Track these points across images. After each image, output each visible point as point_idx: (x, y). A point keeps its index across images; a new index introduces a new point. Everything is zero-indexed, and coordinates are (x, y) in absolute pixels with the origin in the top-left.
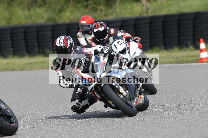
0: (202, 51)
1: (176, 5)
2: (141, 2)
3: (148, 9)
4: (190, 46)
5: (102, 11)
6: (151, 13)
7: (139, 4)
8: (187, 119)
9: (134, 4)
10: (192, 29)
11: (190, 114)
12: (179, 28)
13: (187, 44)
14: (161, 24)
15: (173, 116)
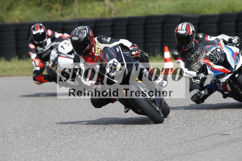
0: (166, 60)
1: (144, 6)
3: (111, 11)
4: (158, 54)
5: (57, 10)
6: (115, 14)
7: (102, 3)
9: (96, 4)
10: (160, 35)
12: (145, 33)
13: (154, 52)
14: (125, 27)
15: (112, 138)
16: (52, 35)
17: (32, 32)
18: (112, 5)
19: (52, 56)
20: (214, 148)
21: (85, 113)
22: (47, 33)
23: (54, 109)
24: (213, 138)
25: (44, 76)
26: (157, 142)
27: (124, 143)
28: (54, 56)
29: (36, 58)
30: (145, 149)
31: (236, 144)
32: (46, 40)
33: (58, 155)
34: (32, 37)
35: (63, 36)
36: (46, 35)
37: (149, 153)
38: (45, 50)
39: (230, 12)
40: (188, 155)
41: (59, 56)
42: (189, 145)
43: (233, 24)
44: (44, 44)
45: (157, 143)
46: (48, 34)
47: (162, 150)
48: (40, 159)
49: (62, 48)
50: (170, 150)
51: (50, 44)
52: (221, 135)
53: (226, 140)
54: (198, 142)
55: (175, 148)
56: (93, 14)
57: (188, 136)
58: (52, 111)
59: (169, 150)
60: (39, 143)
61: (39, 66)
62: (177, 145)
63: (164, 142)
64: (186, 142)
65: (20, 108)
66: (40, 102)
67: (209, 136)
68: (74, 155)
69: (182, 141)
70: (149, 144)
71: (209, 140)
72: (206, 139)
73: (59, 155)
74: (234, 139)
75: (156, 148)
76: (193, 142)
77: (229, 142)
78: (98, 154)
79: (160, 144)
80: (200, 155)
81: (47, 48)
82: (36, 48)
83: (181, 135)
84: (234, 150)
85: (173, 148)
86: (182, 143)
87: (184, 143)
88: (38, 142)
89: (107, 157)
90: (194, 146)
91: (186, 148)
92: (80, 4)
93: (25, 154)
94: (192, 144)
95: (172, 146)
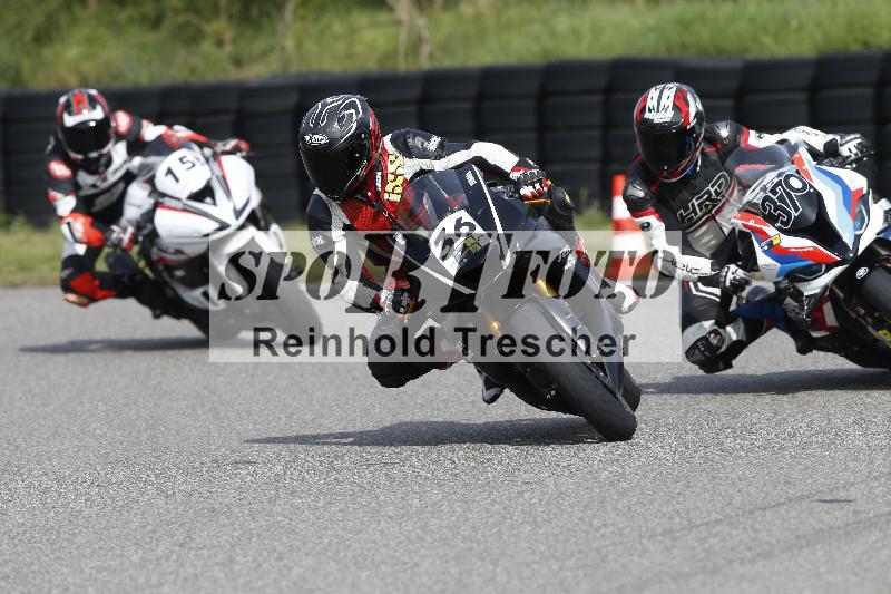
1: (537, 28)
2: (391, 9)
3: (416, 44)
5: (220, 43)
6: (431, 56)
7: (383, 17)
8: (473, 528)
9: (361, 18)
10: (597, 133)
11: (494, 502)
14: (468, 105)
15: (420, 512)
16: (130, 131)
17: (62, 118)
18: (421, 22)
19: (130, 204)
20: (796, 552)
21: (322, 420)
22: (113, 124)
23: (209, 406)
24: (794, 513)
25: (101, 275)
26: (585, 528)
27: (465, 531)
28: (139, 207)
29: (74, 211)
30: (542, 552)
31: (875, 536)
32: (110, 146)
33: (222, 576)
34: (61, 136)
35: (172, 136)
36: (112, 132)
37: (555, 568)
38: (104, 185)
39: (855, 48)
40: (701, 577)
41: (157, 205)
42: (705, 539)
43: (869, 91)
44: (104, 160)
45: (586, 532)
46: (116, 127)
47: (606, 556)
48: (155, 591)
49: (170, 176)
50: (636, 558)
51: (125, 162)
52: (825, 501)
53: (839, 521)
54: (737, 529)
55: (652, 549)
56: (350, 56)
57: (700, 504)
58: (200, 412)
59: (630, 558)
60: (154, 532)
61: (85, 240)
62: (660, 538)
63: (612, 529)
64: (692, 526)
65: (82, 403)
66: (155, 383)
67: (778, 504)
68: (281, 575)
69: (680, 524)
70: (556, 536)
71: (778, 522)
72: (765, 516)
73: (226, 576)
74: (871, 515)
75: (581, 551)
76: (718, 528)
77: (849, 528)
78: (369, 572)
79: (598, 535)
80: (742, 577)
81: (113, 176)
82: (74, 174)
83: (674, 502)
84: (870, 557)
85: (645, 551)
86: (677, 531)
87: (687, 532)
88: (149, 528)
89: (403, 583)
90: (722, 544)
91: (694, 549)
92: (303, 18)
93: (99, 571)
94: (715, 536)
95: (640, 543)
